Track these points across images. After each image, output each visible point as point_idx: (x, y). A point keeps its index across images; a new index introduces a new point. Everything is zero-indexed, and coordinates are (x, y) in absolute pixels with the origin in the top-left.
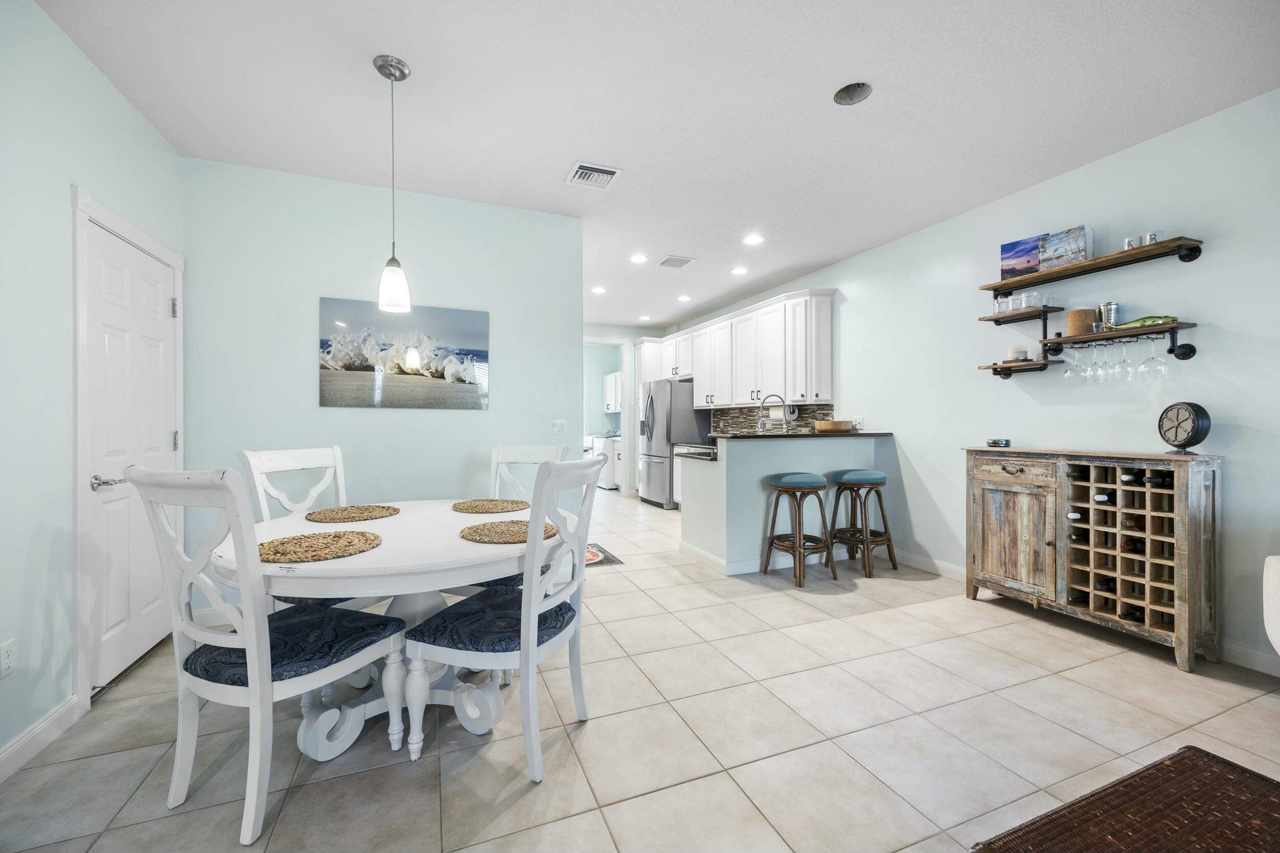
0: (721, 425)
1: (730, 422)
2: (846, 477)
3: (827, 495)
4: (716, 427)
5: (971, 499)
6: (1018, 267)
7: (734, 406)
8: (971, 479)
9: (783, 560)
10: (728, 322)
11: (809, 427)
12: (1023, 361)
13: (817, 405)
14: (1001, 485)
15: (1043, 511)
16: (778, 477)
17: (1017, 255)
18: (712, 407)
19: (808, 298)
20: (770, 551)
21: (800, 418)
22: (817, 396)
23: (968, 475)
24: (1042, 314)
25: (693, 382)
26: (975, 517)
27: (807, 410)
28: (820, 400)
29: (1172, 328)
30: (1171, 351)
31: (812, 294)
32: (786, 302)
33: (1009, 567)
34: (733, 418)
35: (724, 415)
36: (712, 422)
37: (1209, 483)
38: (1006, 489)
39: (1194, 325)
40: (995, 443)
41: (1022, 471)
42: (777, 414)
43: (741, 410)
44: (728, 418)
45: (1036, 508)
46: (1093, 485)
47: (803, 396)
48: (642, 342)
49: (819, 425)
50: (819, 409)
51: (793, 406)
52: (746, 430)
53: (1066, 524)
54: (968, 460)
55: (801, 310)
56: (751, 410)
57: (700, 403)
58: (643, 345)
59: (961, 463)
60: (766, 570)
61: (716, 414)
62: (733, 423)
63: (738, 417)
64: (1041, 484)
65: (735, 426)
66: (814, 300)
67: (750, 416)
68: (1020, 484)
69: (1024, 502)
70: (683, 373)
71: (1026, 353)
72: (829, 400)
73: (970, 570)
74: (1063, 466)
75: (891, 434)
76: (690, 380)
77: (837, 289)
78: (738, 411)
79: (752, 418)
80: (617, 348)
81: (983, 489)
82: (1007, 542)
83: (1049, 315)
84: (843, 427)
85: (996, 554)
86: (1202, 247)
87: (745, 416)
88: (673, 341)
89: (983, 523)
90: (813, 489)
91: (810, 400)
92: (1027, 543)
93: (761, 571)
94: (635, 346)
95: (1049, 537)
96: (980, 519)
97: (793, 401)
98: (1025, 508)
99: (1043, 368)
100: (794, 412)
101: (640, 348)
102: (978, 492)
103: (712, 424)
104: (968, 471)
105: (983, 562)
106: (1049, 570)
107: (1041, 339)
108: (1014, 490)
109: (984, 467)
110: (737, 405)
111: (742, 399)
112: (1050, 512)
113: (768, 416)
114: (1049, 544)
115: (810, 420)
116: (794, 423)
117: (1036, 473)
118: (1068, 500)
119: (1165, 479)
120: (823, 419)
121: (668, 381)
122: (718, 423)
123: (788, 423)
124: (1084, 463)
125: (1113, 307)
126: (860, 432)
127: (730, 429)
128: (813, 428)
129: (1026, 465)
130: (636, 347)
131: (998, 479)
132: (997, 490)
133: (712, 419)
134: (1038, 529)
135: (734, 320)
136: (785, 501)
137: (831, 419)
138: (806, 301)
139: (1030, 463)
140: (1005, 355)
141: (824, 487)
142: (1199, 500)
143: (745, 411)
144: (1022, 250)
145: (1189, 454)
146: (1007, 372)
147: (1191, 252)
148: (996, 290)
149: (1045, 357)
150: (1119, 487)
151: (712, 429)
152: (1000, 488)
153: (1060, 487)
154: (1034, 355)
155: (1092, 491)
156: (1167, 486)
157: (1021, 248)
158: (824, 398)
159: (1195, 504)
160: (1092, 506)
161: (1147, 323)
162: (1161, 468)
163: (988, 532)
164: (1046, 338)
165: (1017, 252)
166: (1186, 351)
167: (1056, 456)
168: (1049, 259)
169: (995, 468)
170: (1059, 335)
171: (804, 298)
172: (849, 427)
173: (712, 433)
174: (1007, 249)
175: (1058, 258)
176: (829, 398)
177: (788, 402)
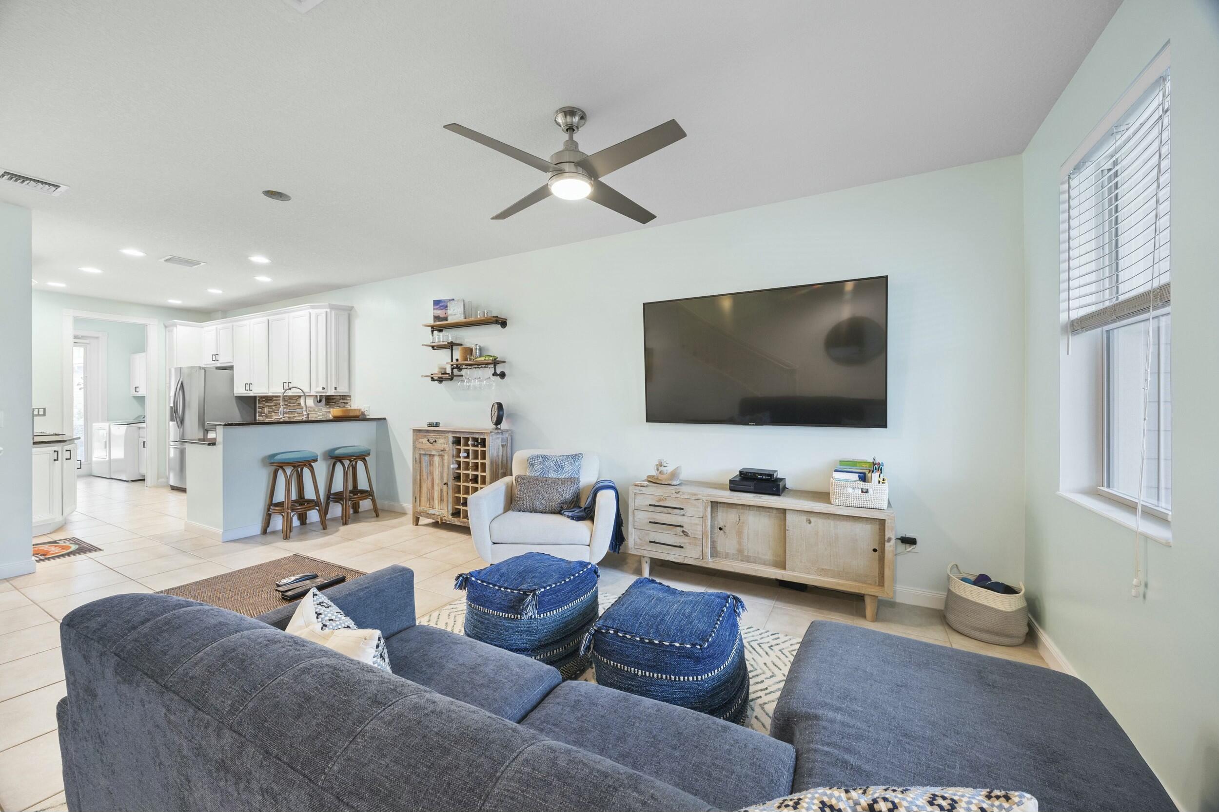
0: (266, 410)
1: (274, 408)
4: (260, 413)
5: (415, 461)
6: (441, 316)
7: (271, 394)
8: (415, 448)
10: (265, 319)
12: (444, 374)
14: (427, 451)
15: (444, 464)
16: (274, 455)
17: (441, 308)
19: (328, 310)
20: (269, 515)
21: (326, 405)
22: (337, 388)
23: (413, 446)
24: (451, 346)
25: (233, 370)
26: (416, 472)
27: (333, 399)
28: (339, 392)
29: (495, 362)
30: (493, 375)
31: (332, 307)
32: (311, 310)
36: (258, 407)
37: (505, 443)
38: (430, 453)
39: (504, 362)
40: (430, 425)
41: (435, 441)
44: (272, 404)
45: (442, 463)
46: (462, 448)
47: (323, 388)
48: (175, 325)
49: (341, 412)
50: (341, 399)
52: (287, 415)
53: (451, 471)
54: (413, 436)
55: (322, 319)
57: (240, 390)
58: (175, 328)
59: (410, 436)
60: (265, 532)
61: (261, 400)
64: (442, 449)
66: (333, 312)
67: (290, 403)
68: (435, 450)
69: (437, 459)
70: (223, 361)
72: (346, 392)
73: (414, 507)
74: (452, 436)
75: (385, 419)
76: (231, 368)
77: (353, 306)
80: (144, 327)
81: (420, 454)
82: (430, 486)
83: (454, 347)
84: (351, 414)
85: (425, 494)
86: (507, 322)
88: (214, 327)
90: (304, 463)
91: (331, 392)
92: (438, 485)
94: (166, 327)
95: (445, 481)
96: (419, 474)
97: (317, 392)
100: (321, 401)
101: (172, 331)
102: (417, 456)
103: (258, 410)
104: (413, 443)
105: (420, 501)
106: (445, 499)
109: (420, 440)
110: (273, 393)
111: (276, 389)
112: (447, 465)
114: (445, 484)
115: (333, 407)
116: (321, 410)
117: (442, 442)
118: (453, 457)
119: (483, 443)
120: (343, 407)
121: (200, 367)
123: (317, 409)
124: (458, 436)
125: (478, 348)
126: (368, 417)
127: (273, 414)
128: (336, 414)
129: (437, 438)
130: (167, 329)
131: (426, 447)
132: (426, 454)
133: (258, 405)
134: (442, 478)
135: (270, 318)
137: (348, 406)
138: (327, 312)
139: (439, 437)
140: (436, 371)
142: (498, 452)
144: (443, 306)
145: (497, 428)
146: (440, 380)
147: (504, 324)
148: (432, 327)
149: (452, 372)
150: (471, 448)
151: (257, 415)
152: (427, 453)
153: (450, 450)
154: (449, 371)
155: (462, 451)
156: (484, 446)
157: (443, 304)
158: (342, 390)
159: (496, 454)
160: (462, 460)
161: (487, 358)
162: (482, 437)
163: (422, 481)
164: (452, 361)
165: (441, 306)
166: (503, 375)
167: (448, 432)
168: (451, 315)
169: (425, 441)
170: (457, 360)
171: (325, 310)
172: (357, 413)
173: (257, 418)
174: (437, 303)
175: (455, 315)
176: (347, 390)
177: (313, 393)
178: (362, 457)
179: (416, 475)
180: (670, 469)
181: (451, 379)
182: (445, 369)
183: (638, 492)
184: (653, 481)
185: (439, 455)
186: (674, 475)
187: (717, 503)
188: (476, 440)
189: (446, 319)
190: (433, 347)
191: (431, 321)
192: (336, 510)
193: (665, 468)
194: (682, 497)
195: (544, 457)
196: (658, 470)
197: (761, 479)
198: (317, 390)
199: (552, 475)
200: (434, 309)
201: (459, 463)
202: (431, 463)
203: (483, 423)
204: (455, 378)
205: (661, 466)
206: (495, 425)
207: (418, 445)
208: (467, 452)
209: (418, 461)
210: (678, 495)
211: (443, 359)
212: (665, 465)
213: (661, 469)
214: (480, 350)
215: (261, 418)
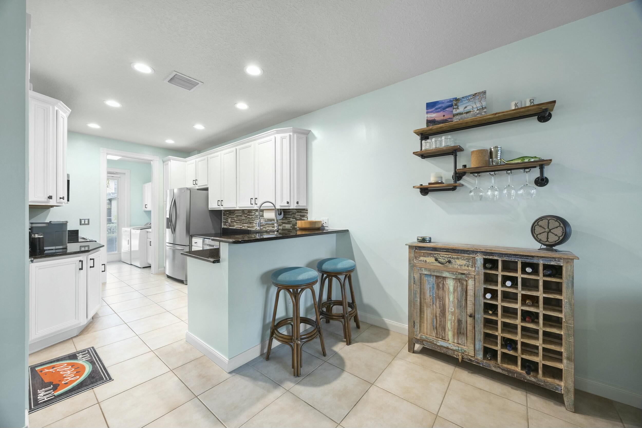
0: (229, 221)
1: (235, 219)
4: (225, 222)
5: (411, 280)
6: (437, 119)
7: (238, 208)
8: (412, 266)
10: (234, 149)
11: (291, 224)
12: (439, 183)
13: (296, 209)
14: (434, 272)
15: (465, 291)
17: (437, 111)
18: (222, 208)
19: (291, 134)
21: (287, 218)
22: (298, 203)
23: (410, 263)
24: (453, 152)
25: (208, 191)
26: (415, 294)
27: (290, 212)
28: (299, 206)
29: (541, 164)
31: (294, 132)
32: (276, 135)
33: (439, 330)
34: (237, 216)
35: (231, 214)
38: (438, 275)
41: (449, 262)
42: (270, 215)
43: (243, 211)
44: (234, 216)
45: (459, 289)
46: (500, 273)
48: (169, 160)
49: (300, 224)
50: (298, 212)
51: (280, 209)
52: (247, 225)
53: (482, 301)
54: (410, 252)
55: (286, 142)
56: (250, 211)
57: (213, 205)
58: (169, 162)
61: (225, 213)
62: (238, 220)
63: (241, 216)
64: (464, 272)
65: (239, 222)
66: (295, 135)
67: (249, 215)
68: (448, 272)
69: (450, 284)
70: (201, 184)
71: (442, 177)
72: (305, 206)
73: (411, 333)
74: (480, 259)
75: (348, 231)
76: (206, 189)
77: (311, 130)
78: (241, 212)
79: (251, 217)
80: (148, 164)
81: (420, 274)
82: (438, 312)
85: (429, 321)
87: (246, 215)
88: (194, 161)
89: (420, 298)
91: (293, 206)
92: (453, 314)
94: (164, 162)
95: (470, 310)
96: (418, 296)
97: (281, 206)
98: (451, 289)
99: (454, 188)
100: (281, 214)
101: (168, 164)
102: (417, 276)
103: (223, 220)
104: (410, 261)
105: (420, 326)
106: (470, 334)
107: (453, 168)
108: (444, 275)
109: (422, 258)
110: (240, 207)
111: (244, 204)
112: (471, 292)
113: (262, 216)
114: (468, 316)
116: (282, 222)
117: (460, 263)
118: (482, 283)
120: (302, 220)
121: (187, 188)
122: (227, 219)
123: (277, 221)
126: (327, 230)
127: (235, 224)
129: (453, 258)
130: (164, 163)
131: (431, 267)
132: (431, 275)
133: (223, 217)
134: (461, 305)
135: (237, 147)
138: (290, 135)
139: (456, 257)
143: (246, 212)
144: (440, 108)
148: (422, 133)
149: (455, 181)
150: (519, 275)
151: (223, 224)
152: (433, 274)
155: (500, 277)
157: (439, 106)
158: (302, 205)
160: (500, 288)
164: (456, 168)
165: (437, 109)
167: (475, 252)
168: (459, 115)
170: (464, 166)
171: (289, 134)
172: (320, 226)
173: (223, 226)
174: (431, 106)
175: (467, 113)
176: (305, 204)
177: (278, 207)
178: (350, 272)
179: (416, 297)
189: (448, 121)
190: (423, 156)
200: (427, 113)
204: (458, 188)
206: (548, 245)
207: (418, 264)
215: (225, 227)
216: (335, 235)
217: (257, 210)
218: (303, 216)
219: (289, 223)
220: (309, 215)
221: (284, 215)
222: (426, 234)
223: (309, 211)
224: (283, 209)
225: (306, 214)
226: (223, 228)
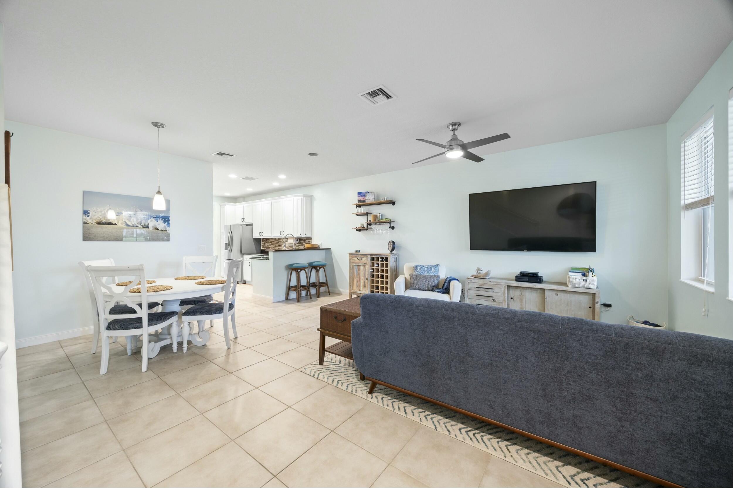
0: (266, 245)
2: (314, 264)
3: (308, 271)
5: (350, 268)
6: (361, 200)
7: (272, 237)
8: (350, 262)
9: (293, 295)
10: (270, 201)
12: (363, 227)
15: (365, 270)
16: (292, 265)
18: (262, 237)
20: (289, 291)
21: (300, 242)
22: (306, 234)
23: (349, 261)
24: (367, 214)
26: (351, 274)
27: (303, 240)
28: (307, 236)
29: (390, 222)
30: (389, 228)
31: (304, 196)
32: (294, 197)
33: (359, 287)
34: (271, 242)
35: (267, 241)
36: (261, 243)
37: (396, 260)
38: (358, 265)
39: (394, 221)
40: (356, 251)
41: (361, 259)
42: (291, 241)
43: (275, 239)
44: (269, 242)
45: (364, 269)
46: (375, 262)
47: (299, 234)
48: (225, 205)
49: (307, 245)
50: (307, 239)
51: (297, 238)
52: (278, 247)
53: (370, 273)
54: (349, 256)
55: (300, 201)
56: (279, 239)
57: (256, 235)
59: (348, 257)
60: (287, 299)
63: (274, 242)
64: (365, 263)
65: (273, 245)
66: (304, 198)
68: (361, 263)
69: (362, 268)
70: (247, 222)
72: (310, 236)
73: (350, 290)
74: (369, 257)
75: (330, 249)
76: (251, 225)
77: (313, 195)
79: (280, 242)
81: (353, 265)
82: (358, 280)
83: (368, 214)
84: (315, 246)
85: (356, 284)
86: (395, 202)
87: (277, 242)
88: (242, 205)
90: (303, 269)
91: (303, 236)
92: (362, 279)
93: (285, 300)
94: (220, 206)
95: (367, 277)
96: (352, 274)
97: (297, 236)
98: (362, 270)
100: (297, 240)
101: (224, 207)
102: (352, 266)
103: (262, 245)
104: (349, 260)
105: (353, 287)
106: (367, 286)
107: (366, 222)
109: (353, 259)
110: (274, 237)
111: (276, 234)
112: (367, 270)
113: (287, 242)
114: (367, 279)
115: (303, 243)
116: (297, 245)
117: (364, 259)
118: (370, 266)
119: (387, 260)
120: (308, 243)
121: (239, 225)
122: (264, 244)
123: (295, 244)
124: (373, 256)
126: (321, 248)
127: (270, 247)
128: (305, 247)
129: (362, 258)
131: (356, 262)
132: (356, 265)
134: (365, 276)
135: (272, 201)
136: (294, 274)
137: (311, 243)
138: (302, 198)
139: (363, 257)
140: (359, 226)
141: (307, 268)
143: (277, 239)
145: (392, 253)
146: (360, 230)
147: (393, 203)
148: (357, 205)
149: (367, 227)
150: (380, 262)
151: (261, 247)
153: (369, 263)
154: (365, 225)
155: (375, 264)
156: (387, 261)
157: (362, 194)
158: (308, 235)
159: (392, 265)
160: (375, 268)
161: (386, 220)
162: (386, 257)
163: (354, 278)
164: (367, 221)
165: (361, 195)
166: (393, 228)
167: (368, 255)
168: (367, 199)
169: (356, 259)
170: (370, 221)
172: (317, 246)
173: (261, 249)
174: (359, 194)
175: (369, 199)
176: (310, 235)
177: (295, 237)
178: (322, 266)
179: (351, 275)
180: (484, 272)
181: (367, 230)
182: (363, 225)
183: (470, 281)
184: (476, 277)
185: (363, 266)
186: (487, 274)
187: (510, 286)
188: (382, 258)
189: (364, 201)
190: (357, 215)
191: (356, 202)
192: (313, 291)
193: (481, 271)
194: (492, 284)
195: (422, 266)
196: (477, 272)
197: (531, 276)
198: (297, 235)
199: (426, 274)
200: (358, 197)
201: (373, 269)
202: (359, 269)
203: (385, 251)
204: (368, 229)
205: (479, 270)
206: (391, 251)
207: (352, 261)
208: (378, 264)
209: (352, 269)
210: (490, 283)
211: (362, 221)
212: (481, 270)
213: (480, 271)
214: (381, 216)
215: (263, 249)
216: (324, 251)
217: (284, 238)
218: (310, 241)
219: (302, 245)
220: (312, 241)
221: (299, 241)
222: (358, 249)
223: (312, 239)
224: (299, 238)
225: (311, 240)
226: (262, 250)
